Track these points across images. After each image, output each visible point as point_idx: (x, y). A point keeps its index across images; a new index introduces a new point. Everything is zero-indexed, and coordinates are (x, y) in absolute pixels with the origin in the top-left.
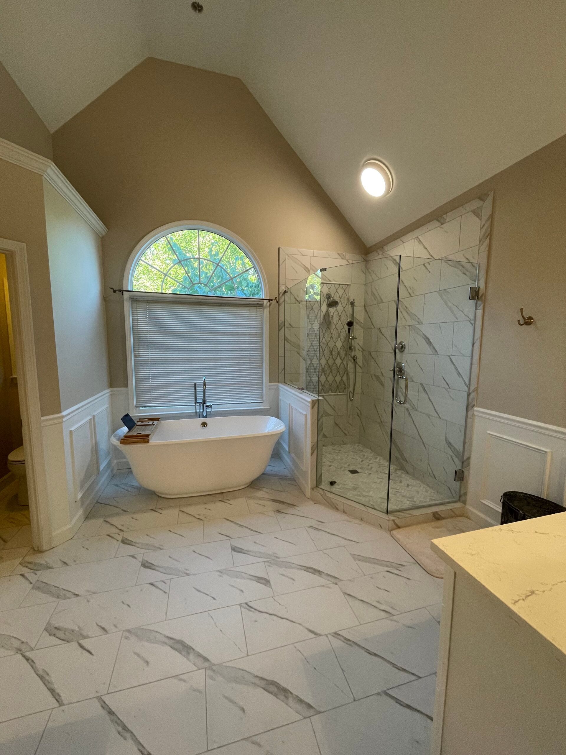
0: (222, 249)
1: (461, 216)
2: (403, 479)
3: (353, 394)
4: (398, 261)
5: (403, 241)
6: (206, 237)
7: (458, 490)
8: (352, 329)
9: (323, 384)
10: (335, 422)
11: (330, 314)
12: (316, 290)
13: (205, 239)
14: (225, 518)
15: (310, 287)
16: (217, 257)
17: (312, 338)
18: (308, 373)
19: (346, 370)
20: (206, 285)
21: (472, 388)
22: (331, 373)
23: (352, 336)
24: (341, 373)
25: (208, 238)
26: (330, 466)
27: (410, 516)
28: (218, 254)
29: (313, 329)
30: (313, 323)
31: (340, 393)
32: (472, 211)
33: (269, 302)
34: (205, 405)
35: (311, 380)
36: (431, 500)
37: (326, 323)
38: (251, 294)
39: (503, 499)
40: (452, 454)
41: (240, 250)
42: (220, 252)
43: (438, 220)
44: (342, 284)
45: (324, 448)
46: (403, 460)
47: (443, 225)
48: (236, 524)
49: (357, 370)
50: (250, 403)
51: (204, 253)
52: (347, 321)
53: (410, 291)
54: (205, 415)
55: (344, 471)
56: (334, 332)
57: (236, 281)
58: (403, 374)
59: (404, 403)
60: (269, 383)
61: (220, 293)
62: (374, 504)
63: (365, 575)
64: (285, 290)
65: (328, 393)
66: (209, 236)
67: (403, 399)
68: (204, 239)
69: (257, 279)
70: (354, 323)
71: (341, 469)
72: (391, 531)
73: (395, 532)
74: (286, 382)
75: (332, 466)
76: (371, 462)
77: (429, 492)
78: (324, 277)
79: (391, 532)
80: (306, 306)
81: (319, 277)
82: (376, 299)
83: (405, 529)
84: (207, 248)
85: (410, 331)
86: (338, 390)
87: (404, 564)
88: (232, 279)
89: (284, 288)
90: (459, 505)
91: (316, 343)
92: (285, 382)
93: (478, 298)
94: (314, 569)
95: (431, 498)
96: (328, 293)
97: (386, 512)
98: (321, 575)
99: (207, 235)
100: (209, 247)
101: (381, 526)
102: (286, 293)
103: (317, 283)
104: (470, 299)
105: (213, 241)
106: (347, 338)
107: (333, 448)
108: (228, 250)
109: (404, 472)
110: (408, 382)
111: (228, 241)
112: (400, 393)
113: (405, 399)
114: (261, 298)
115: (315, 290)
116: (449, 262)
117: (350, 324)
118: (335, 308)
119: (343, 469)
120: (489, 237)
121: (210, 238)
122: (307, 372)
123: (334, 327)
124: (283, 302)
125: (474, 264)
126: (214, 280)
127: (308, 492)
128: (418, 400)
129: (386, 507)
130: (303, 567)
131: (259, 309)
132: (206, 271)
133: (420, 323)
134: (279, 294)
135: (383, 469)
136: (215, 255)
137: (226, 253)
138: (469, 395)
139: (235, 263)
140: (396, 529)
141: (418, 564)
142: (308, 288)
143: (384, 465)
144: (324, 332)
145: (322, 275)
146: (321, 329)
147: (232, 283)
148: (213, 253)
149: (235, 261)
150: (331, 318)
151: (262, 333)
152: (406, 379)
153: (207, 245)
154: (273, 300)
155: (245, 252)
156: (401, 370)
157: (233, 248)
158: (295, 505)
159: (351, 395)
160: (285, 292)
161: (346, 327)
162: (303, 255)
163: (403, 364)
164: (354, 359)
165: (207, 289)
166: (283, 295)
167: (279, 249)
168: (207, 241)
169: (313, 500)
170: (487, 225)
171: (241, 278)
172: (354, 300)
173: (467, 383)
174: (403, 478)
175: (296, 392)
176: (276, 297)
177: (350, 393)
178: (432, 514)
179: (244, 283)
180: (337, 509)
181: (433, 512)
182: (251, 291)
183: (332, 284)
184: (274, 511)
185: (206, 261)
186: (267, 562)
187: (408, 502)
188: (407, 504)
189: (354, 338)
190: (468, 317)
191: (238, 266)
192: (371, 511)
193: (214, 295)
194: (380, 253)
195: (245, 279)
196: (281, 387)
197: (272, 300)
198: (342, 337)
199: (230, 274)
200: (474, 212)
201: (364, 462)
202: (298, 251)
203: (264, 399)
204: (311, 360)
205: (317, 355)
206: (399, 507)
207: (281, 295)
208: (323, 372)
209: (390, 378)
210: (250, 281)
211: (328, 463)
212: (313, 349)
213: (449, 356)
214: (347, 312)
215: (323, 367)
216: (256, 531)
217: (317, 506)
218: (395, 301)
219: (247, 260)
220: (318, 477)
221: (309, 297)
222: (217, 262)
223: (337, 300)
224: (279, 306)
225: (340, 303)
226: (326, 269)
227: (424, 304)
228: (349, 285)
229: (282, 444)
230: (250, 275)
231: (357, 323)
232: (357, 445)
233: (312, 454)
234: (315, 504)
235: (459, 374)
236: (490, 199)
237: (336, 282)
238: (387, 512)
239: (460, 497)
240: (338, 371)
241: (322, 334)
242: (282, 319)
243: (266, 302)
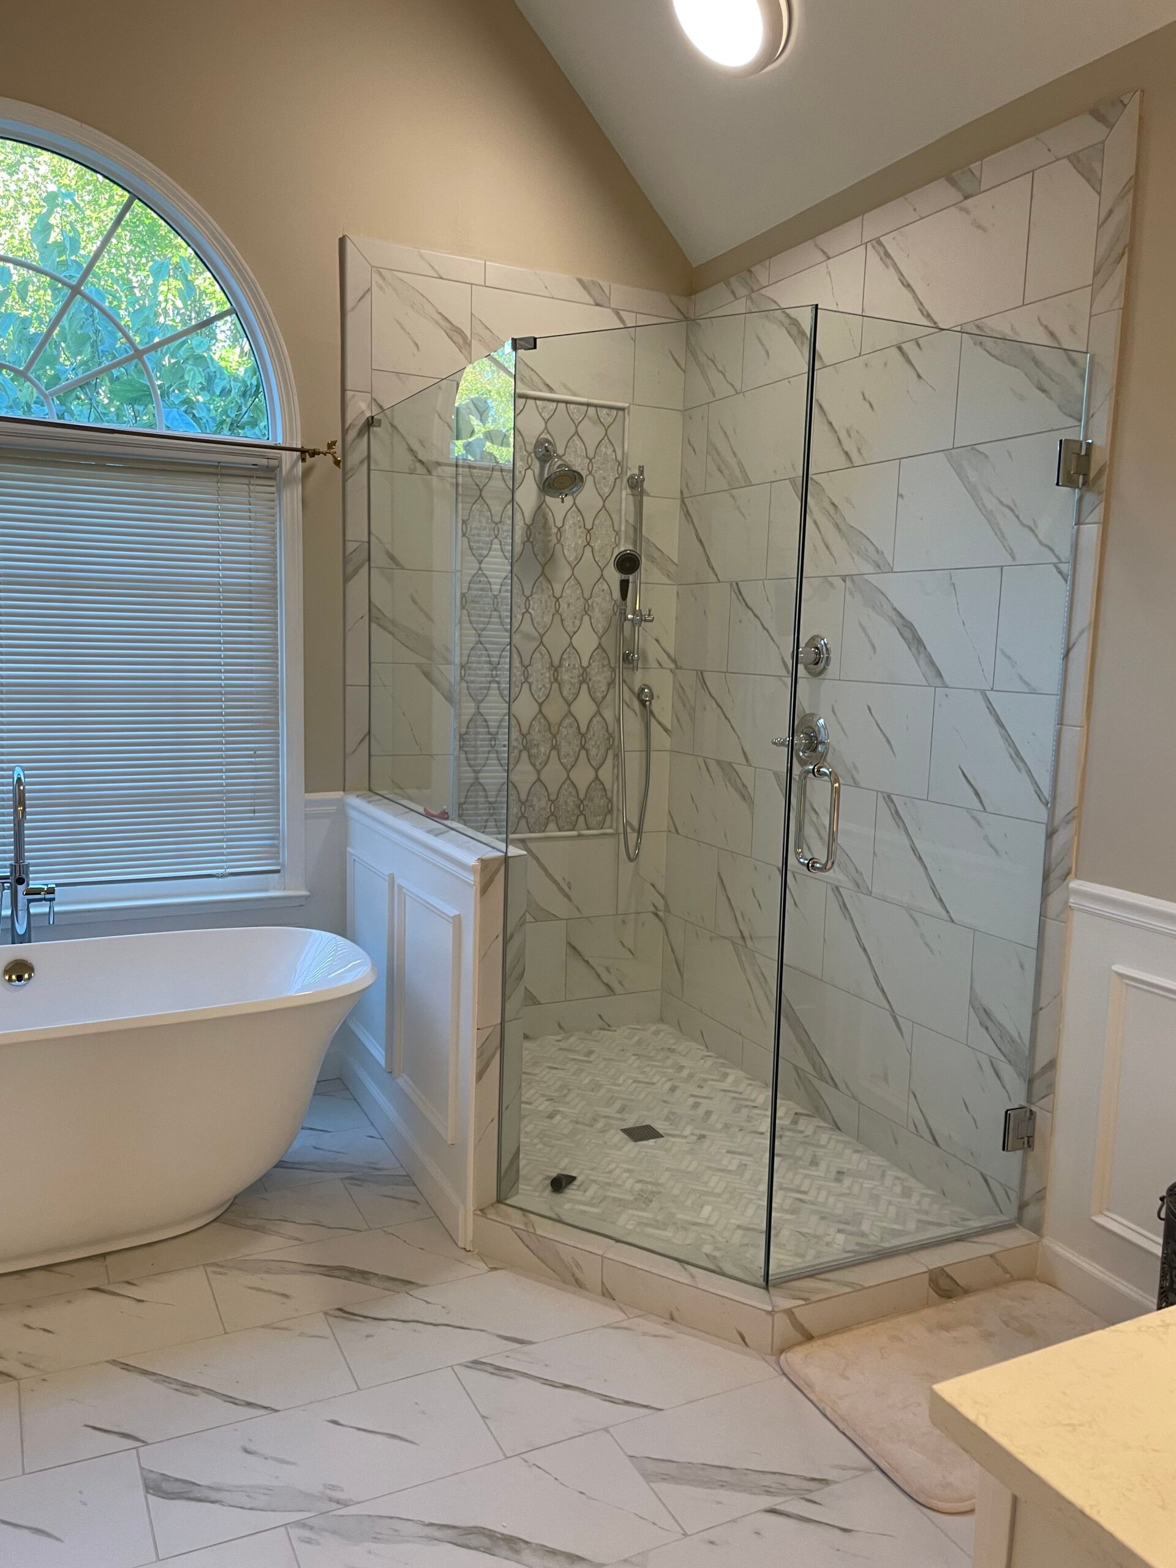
0: (96, 224)
1: (1033, 171)
2: (820, 1152)
3: (640, 832)
4: (807, 328)
5: (824, 253)
6: (22, 167)
7: (1015, 1183)
8: (635, 582)
9: (523, 797)
10: (569, 943)
11: (551, 520)
12: (494, 421)
13: (15, 177)
14: (114, 1362)
15: (471, 406)
16: (73, 258)
17: (480, 616)
18: (466, 753)
19: (613, 744)
20: (22, 375)
21: (1061, 812)
22: (554, 753)
23: (634, 613)
24: (593, 752)
25: (31, 172)
26: (551, 1116)
27: (848, 1290)
28: (74, 244)
29: (483, 579)
30: (485, 552)
31: (589, 829)
32: (1068, 157)
33: (304, 460)
34: (21, 888)
35: (477, 782)
36: (923, 1224)
37: (536, 556)
38: (223, 422)
39: (1168, 1208)
40: (996, 1053)
41: (172, 235)
42: (83, 236)
43: (952, 182)
44: (596, 406)
45: (527, 1044)
46: (822, 1079)
47: (969, 201)
48: (166, 1380)
49: (654, 744)
50: (223, 876)
51: (13, 237)
52: (616, 552)
53: (849, 446)
54: (21, 929)
55: (603, 1131)
56: (568, 592)
57: (159, 366)
58: (823, 757)
59: (824, 868)
60: (306, 792)
61: (86, 412)
62: (717, 1254)
63: (685, 1535)
64: (368, 414)
65: (544, 831)
66: (37, 165)
67: (822, 857)
68: (11, 175)
69: (250, 363)
70: (643, 561)
71: (591, 1126)
72: (782, 1351)
73: (795, 1358)
74: (373, 788)
75: (558, 1117)
76: (705, 1092)
77: (915, 1198)
78: (527, 373)
79: (783, 1357)
80: (457, 485)
81: (506, 370)
82: (723, 468)
83: (829, 1340)
84: (27, 217)
85: (848, 596)
86: (581, 819)
87: (830, 1475)
88: (139, 354)
89: (363, 406)
90: (1017, 1237)
91: (498, 635)
92: (370, 791)
93: (1085, 483)
94: (491, 1535)
95: (924, 1217)
96: (543, 436)
97: (761, 1281)
98: (517, 1552)
99: (27, 160)
100: (37, 210)
101: (743, 1338)
102: (374, 429)
103: (499, 393)
104: (1058, 484)
105: (52, 188)
106: (616, 618)
107: (562, 1044)
108: (119, 230)
109: (823, 1124)
110: (838, 790)
111: (120, 191)
112: (809, 831)
113: (830, 854)
114: (270, 443)
115: (490, 420)
116: (989, 343)
117: (628, 563)
118: (569, 500)
119: (600, 1125)
120: (1126, 256)
121: (40, 172)
122: (461, 747)
123: (567, 573)
124: (362, 462)
125: (1074, 354)
126: (59, 356)
127: (466, 1224)
128: (874, 853)
129: (762, 1264)
130: (449, 1531)
131: (262, 489)
132: (24, 314)
133: (882, 566)
134: (345, 432)
135: (749, 1119)
136: (60, 248)
137: (114, 241)
138: (1050, 835)
139: (155, 287)
140: (800, 1344)
141: (878, 1473)
142: (463, 411)
143: (754, 1101)
144: (527, 593)
145: (520, 366)
146: (515, 578)
147: (139, 372)
148: (54, 236)
149: (150, 281)
150: (554, 541)
151: (275, 588)
152: (834, 777)
153: (26, 200)
154: (319, 453)
155: (197, 245)
156: (814, 742)
157: (142, 222)
158: (412, 1283)
159: (632, 837)
160: (371, 422)
161: (614, 577)
162: (441, 278)
163: (821, 721)
164: (644, 700)
165: (26, 392)
166: (360, 434)
167: (342, 241)
168: (24, 187)
169: (482, 1257)
170: (1119, 215)
171: (182, 351)
172: (641, 470)
173: (1046, 792)
174: (824, 1147)
175: (418, 830)
176: (334, 443)
177: (629, 830)
178: (926, 1276)
179: (194, 377)
180: (579, 1284)
181: (930, 1272)
182: (225, 412)
183: (558, 401)
184: (326, 1313)
185: (23, 271)
186: (301, 1524)
187: (841, 1238)
188: (838, 1245)
189: (642, 618)
190: (1052, 550)
191: (166, 301)
192: (705, 1281)
193: (61, 417)
194: (742, 291)
195: (199, 360)
196: (354, 808)
197: (314, 453)
198: (597, 614)
199: (131, 333)
200: (1074, 159)
201: (678, 1093)
202: (421, 256)
203: (285, 857)
204: (478, 703)
205: (498, 683)
206: (808, 1258)
207: (352, 434)
208: (525, 748)
209: (776, 775)
210: (220, 368)
211: (544, 1106)
212: (484, 659)
213: (983, 693)
214: (615, 517)
215: (525, 730)
216: (249, 1404)
217: (502, 1277)
218: (792, 480)
219: (204, 280)
220: (504, 1165)
221: (467, 446)
222: (71, 277)
223: (578, 468)
224: (344, 481)
225: (590, 478)
226: (535, 339)
227: (900, 495)
228: (623, 409)
229: (362, 1038)
230: (220, 345)
231: (652, 559)
232: (654, 1028)
233: (480, 1076)
234: (495, 1269)
235: (1017, 756)
236: (1127, 122)
237: (574, 395)
238: (767, 1283)
239: (1022, 1207)
240: (583, 747)
241: (519, 600)
242: (357, 531)
243: (287, 458)
